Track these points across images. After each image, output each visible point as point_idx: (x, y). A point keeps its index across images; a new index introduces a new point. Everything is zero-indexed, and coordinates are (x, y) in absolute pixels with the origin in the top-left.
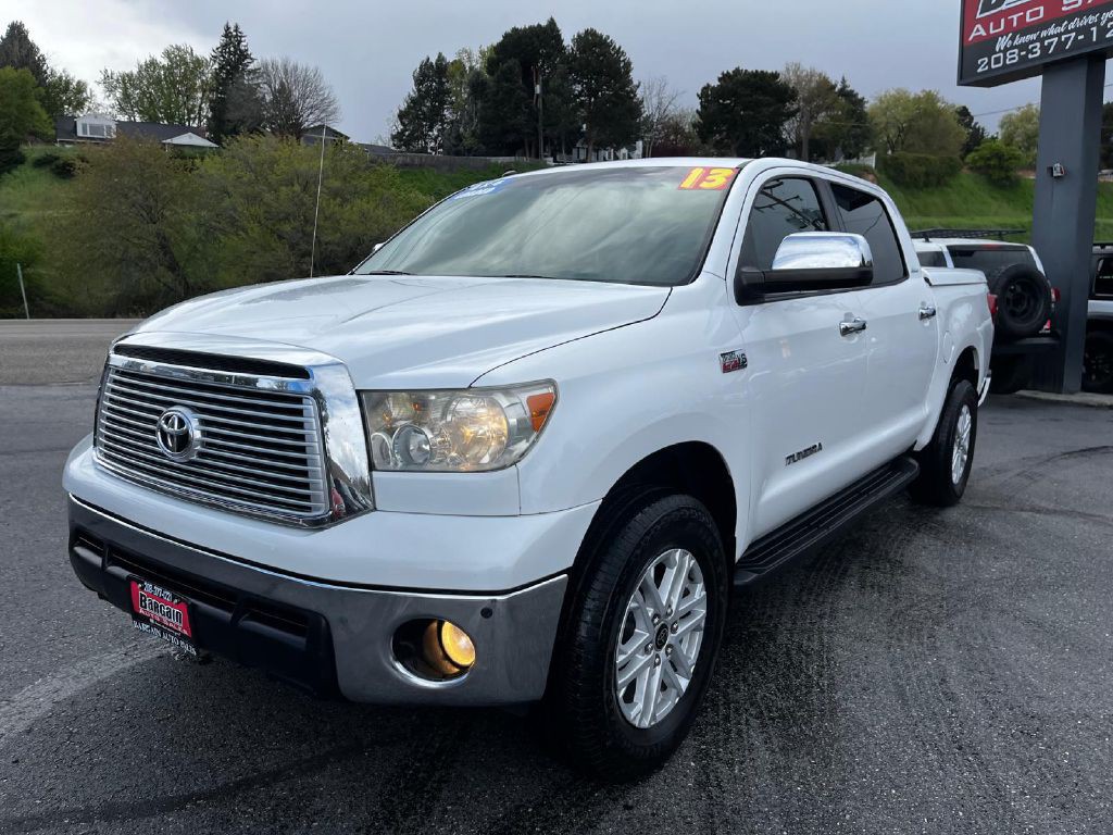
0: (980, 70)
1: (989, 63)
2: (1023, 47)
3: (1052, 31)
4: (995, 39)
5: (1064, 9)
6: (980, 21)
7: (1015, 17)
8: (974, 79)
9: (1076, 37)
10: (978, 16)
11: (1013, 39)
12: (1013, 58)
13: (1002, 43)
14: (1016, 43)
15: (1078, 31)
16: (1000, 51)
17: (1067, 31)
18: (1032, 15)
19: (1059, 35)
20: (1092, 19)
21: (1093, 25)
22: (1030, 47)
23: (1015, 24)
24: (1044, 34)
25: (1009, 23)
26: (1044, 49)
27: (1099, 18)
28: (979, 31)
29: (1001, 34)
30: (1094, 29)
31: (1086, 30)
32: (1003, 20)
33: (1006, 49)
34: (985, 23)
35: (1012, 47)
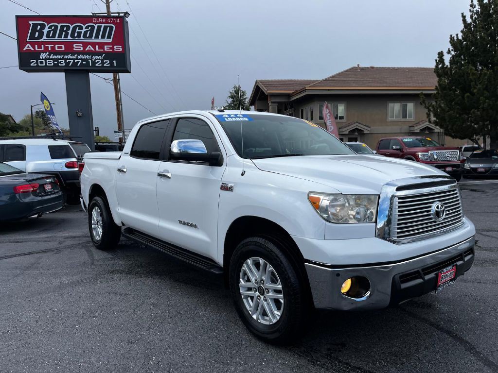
0: (32, 65)
1: (37, 63)
2: (54, 60)
3: (69, 56)
4: (39, 53)
5: (74, 49)
6: (30, 43)
7: (50, 46)
8: (28, 68)
9: (81, 63)
10: (28, 40)
11: (49, 55)
12: (50, 63)
13: (43, 56)
14: (51, 57)
15: (83, 60)
16: (43, 59)
17: (77, 59)
18: (58, 48)
19: (74, 59)
20: (88, 57)
21: (89, 59)
22: (59, 61)
23: (50, 49)
24: (66, 57)
25: (46, 48)
26: (67, 64)
27: (92, 57)
28: (29, 47)
29: (44, 52)
30: (90, 61)
31: (86, 60)
32: (43, 46)
33: (46, 59)
34: (33, 44)
35: (49, 59)
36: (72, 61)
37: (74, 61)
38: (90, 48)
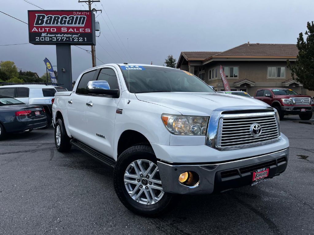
0: (36, 40)
1: (40, 39)
2: (50, 37)
3: (59, 35)
4: (41, 33)
5: (62, 31)
6: (36, 27)
7: (47, 29)
8: (34, 42)
9: (66, 39)
10: (34, 25)
12: (48, 39)
13: (43, 35)
14: (48, 35)
15: (67, 37)
16: (43, 37)
17: (63, 37)
18: (53, 30)
19: (61, 37)
20: (70, 35)
21: (71, 37)
22: (53, 38)
23: (47, 31)
25: (45, 30)
26: (57, 40)
27: (72, 36)
28: (35, 29)
29: (44, 32)
30: (71, 38)
31: (69, 38)
32: (43, 29)
33: (45, 37)
34: (37, 28)
35: (47, 37)
36: (60, 38)
37: (61, 38)
38: (71, 30)
